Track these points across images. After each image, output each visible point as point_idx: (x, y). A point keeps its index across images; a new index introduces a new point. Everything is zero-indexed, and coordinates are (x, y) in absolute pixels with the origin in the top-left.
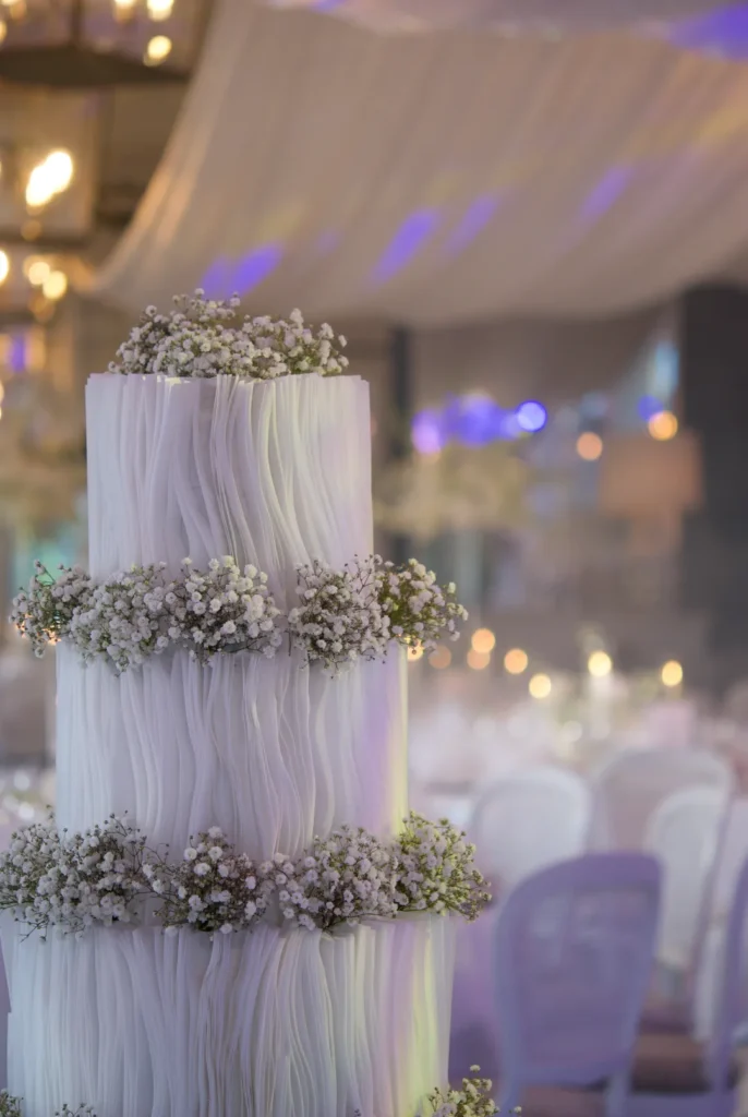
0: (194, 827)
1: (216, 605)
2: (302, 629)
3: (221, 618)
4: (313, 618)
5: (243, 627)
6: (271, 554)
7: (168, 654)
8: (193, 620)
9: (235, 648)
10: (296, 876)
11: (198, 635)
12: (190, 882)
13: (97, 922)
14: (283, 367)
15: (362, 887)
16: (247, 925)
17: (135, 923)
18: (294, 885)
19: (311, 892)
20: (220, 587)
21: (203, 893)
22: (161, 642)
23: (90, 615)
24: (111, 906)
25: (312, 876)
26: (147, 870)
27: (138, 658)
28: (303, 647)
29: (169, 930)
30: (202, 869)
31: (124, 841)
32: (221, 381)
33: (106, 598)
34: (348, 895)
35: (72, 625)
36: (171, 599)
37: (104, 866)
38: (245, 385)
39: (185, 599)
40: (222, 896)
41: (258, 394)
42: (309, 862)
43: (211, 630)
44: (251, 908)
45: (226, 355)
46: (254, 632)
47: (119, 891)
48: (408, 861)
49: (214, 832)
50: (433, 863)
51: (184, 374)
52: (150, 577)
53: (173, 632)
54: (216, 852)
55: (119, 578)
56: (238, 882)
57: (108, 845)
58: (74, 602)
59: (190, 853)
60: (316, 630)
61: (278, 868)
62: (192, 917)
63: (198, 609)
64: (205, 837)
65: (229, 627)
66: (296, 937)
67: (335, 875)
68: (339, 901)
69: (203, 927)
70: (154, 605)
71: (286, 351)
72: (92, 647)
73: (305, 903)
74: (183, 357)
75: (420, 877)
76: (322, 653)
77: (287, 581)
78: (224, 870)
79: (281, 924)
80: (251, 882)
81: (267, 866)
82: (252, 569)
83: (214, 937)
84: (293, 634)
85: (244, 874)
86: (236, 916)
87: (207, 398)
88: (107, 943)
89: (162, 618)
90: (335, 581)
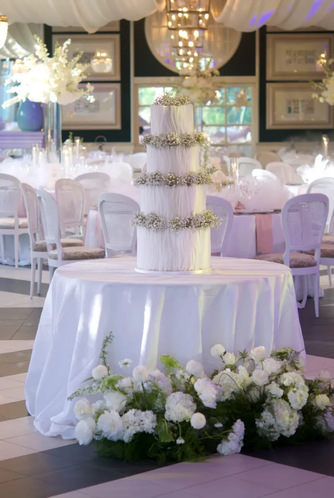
0: (169, 171)
1: (172, 139)
2: (184, 143)
3: (173, 141)
4: (186, 141)
5: (176, 142)
6: (179, 132)
7: (165, 146)
8: (168, 142)
9: (174, 145)
10: (184, 178)
11: (169, 144)
12: (169, 179)
13: (156, 185)
14: (180, 104)
15: (193, 179)
16: (177, 185)
17: (161, 185)
18: (184, 179)
19: (186, 180)
20: (172, 136)
21: (171, 180)
22: (164, 145)
23: (153, 141)
24: (157, 183)
25: (186, 178)
26: (163, 177)
27: (160, 147)
28: (184, 145)
29: (166, 186)
30: (171, 177)
31: (159, 174)
32: (172, 106)
33: (156, 138)
34: (191, 180)
35: (151, 142)
36: (165, 138)
37: (156, 177)
38: (175, 107)
39: (167, 138)
40: (174, 181)
41: (177, 108)
42: (186, 176)
43: (171, 143)
44: (178, 182)
45: (172, 102)
46: (177, 143)
47: (158, 180)
48: (200, 176)
49: (172, 172)
50: (203, 176)
51: (166, 105)
52: (162, 135)
53: (166, 143)
54: (173, 175)
55: (157, 135)
56: (176, 179)
57: (156, 174)
58: (150, 139)
59: (169, 175)
60: (186, 143)
61: (181, 177)
62: (169, 184)
63: (169, 140)
64: (171, 173)
65: (174, 142)
66: (184, 187)
67: (189, 178)
68: (190, 182)
69: (171, 185)
70: (163, 139)
71: (180, 101)
72: (154, 146)
73: (185, 182)
74: (166, 103)
75: (201, 178)
76: (187, 146)
77: (181, 136)
78: (174, 177)
79: (182, 185)
80: (178, 179)
81: (180, 177)
82: (177, 134)
83: (172, 187)
84: (182, 143)
85: (176, 177)
86: (176, 183)
87: (170, 109)
88: (157, 188)
89: (164, 141)
90: (189, 135)
